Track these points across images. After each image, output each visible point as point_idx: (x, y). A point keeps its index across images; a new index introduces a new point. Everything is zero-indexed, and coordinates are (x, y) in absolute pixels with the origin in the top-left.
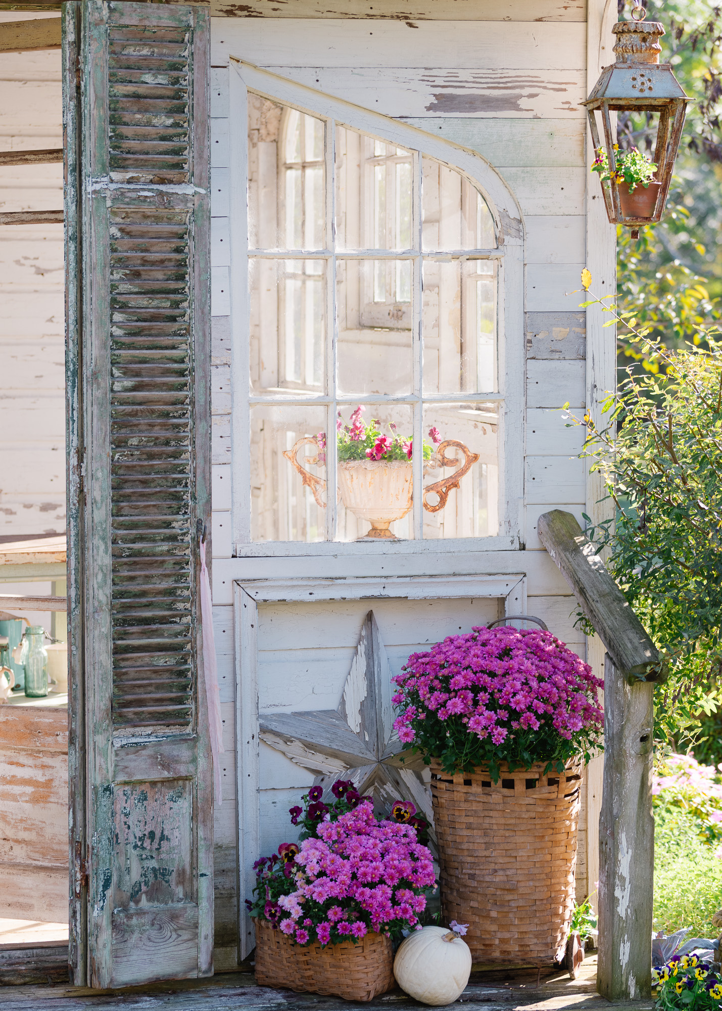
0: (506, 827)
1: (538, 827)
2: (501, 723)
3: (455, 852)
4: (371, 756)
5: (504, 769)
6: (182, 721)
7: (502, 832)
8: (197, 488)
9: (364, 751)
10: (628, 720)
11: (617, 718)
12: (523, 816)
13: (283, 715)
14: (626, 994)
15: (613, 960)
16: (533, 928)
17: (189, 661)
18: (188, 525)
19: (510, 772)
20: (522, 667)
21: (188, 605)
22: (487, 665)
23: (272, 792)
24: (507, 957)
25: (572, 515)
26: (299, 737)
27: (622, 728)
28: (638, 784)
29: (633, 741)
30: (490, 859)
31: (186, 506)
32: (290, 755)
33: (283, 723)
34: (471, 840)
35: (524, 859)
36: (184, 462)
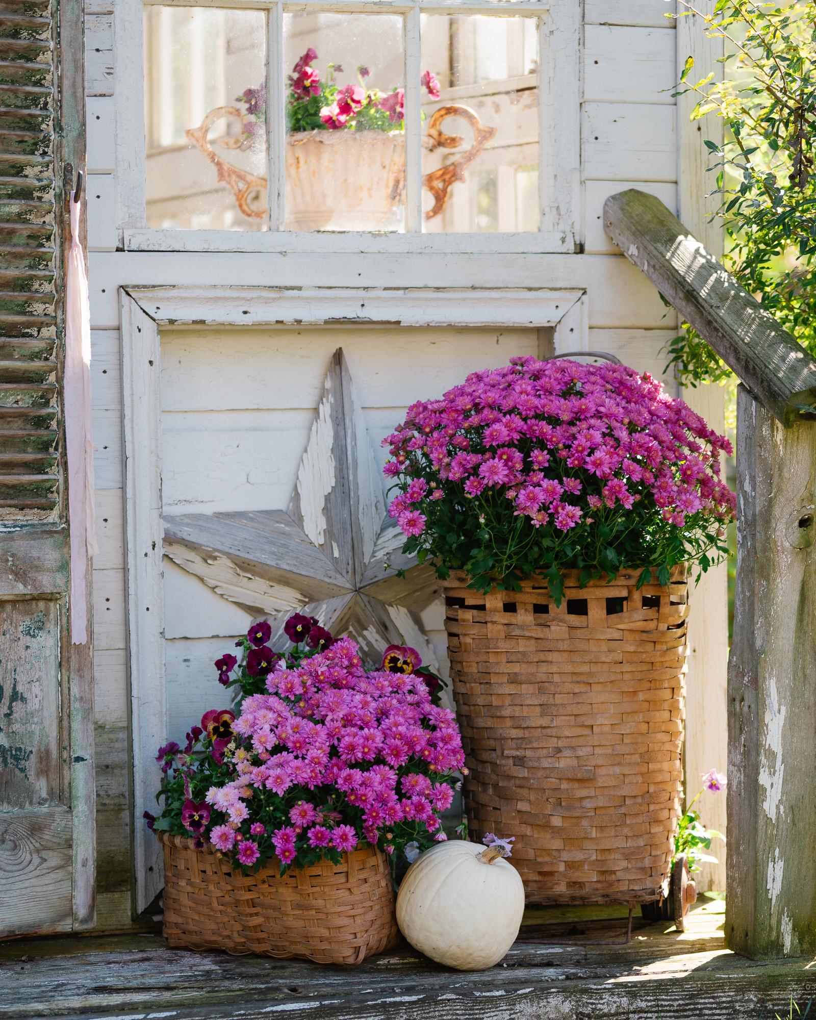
0: (575, 679)
1: (627, 677)
2: (570, 499)
3: (489, 724)
4: (344, 582)
5: (570, 582)
6: (43, 501)
7: (568, 687)
8: (65, 110)
9: (332, 573)
10: (780, 490)
11: (760, 487)
12: (603, 659)
13: (200, 517)
14: (777, 946)
15: (756, 890)
16: (620, 843)
17: (53, 402)
18: (48, 174)
19: (581, 587)
20: (602, 409)
21: (51, 309)
22: (543, 407)
23: (184, 642)
24: (579, 893)
26: (227, 550)
27: (770, 504)
28: (796, 597)
29: (788, 525)
30: (549, 731)
31: (46, 140)
32: (212, 583)
33: (202, 529)
34: (518, 701)
35: (606, 729)
36: (43, 66)
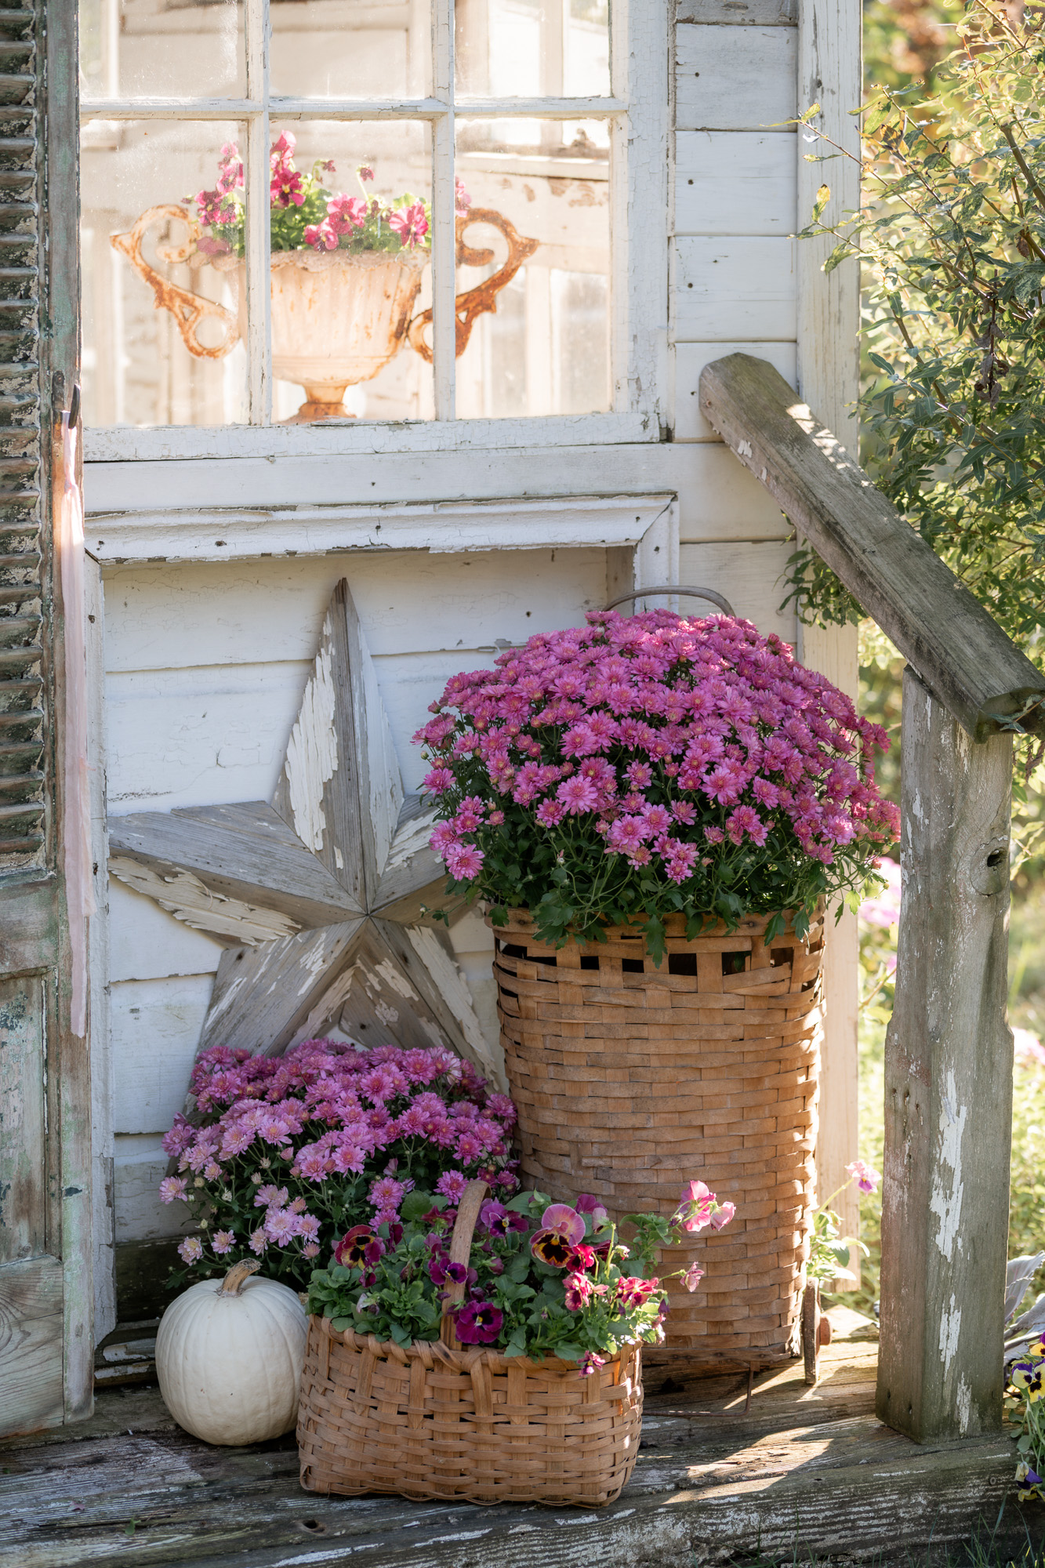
0: (680, 1062)
1: (749, 1058)
2: (680, 832)
3: (561, 1119)
4: (350, 903)
5: (674, 930)
9: (334, 891)
10: (963, 818)
11: (938, 815)
12: (718, 1035)
13: (153, 816)
14: (950, 1423)
15: (925, 1352)
16: (740, 1284)
19: (688, 938)
20: (722, 704)
22: (644, 702)
23: (130, 986)
24: (682, 1350)
25: (769, 365)
26: (191, 863)
27: (950, 837)
28: (982, 960)
29: (974, 864)
30: (644, 1134)
32: (171, 905)
33: (155, 833)
34: (601, 1092)
35: (721, 1130)
